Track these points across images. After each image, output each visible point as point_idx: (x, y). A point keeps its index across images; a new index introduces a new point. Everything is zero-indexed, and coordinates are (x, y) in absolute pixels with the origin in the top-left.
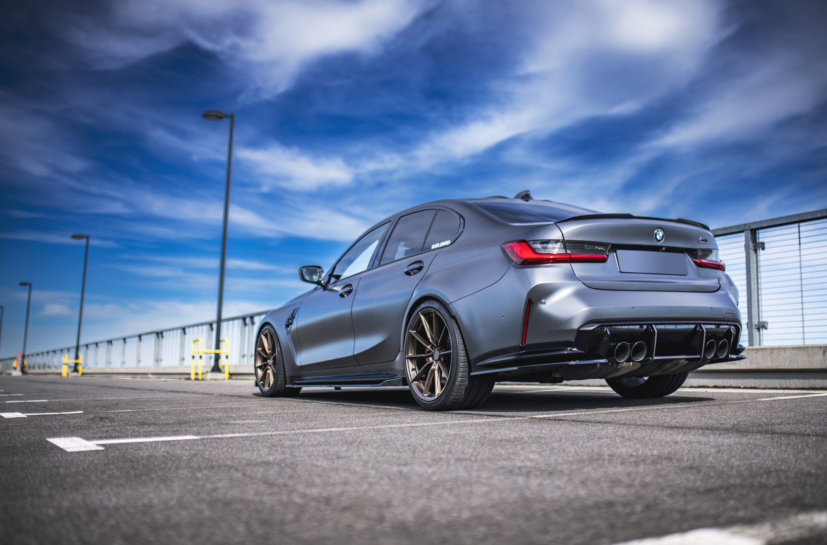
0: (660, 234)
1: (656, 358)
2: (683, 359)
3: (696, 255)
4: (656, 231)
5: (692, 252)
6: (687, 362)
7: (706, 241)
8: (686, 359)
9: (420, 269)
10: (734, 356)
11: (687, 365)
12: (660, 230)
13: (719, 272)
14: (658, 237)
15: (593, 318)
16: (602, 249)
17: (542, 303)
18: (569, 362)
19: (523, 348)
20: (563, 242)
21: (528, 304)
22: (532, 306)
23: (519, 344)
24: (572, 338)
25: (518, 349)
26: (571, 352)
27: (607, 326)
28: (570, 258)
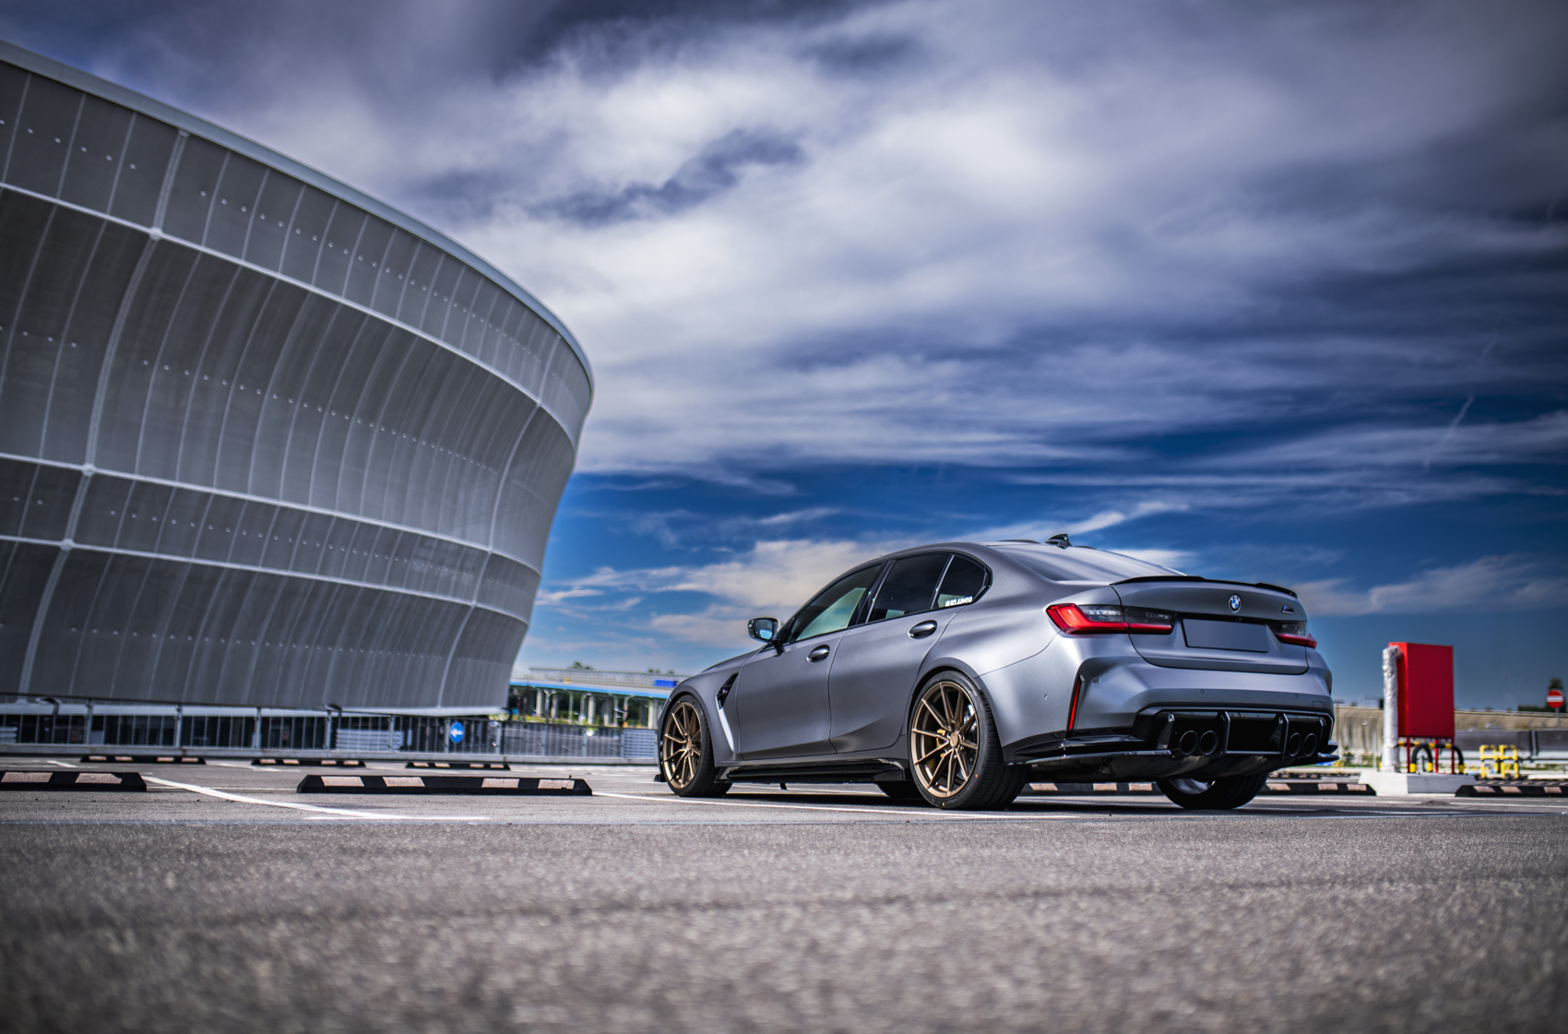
0: (1236, 602)
1: (1228, 752)
2: (1260, 755)
3: (1281, 627)
4: (1231, 599)
5: (1276, 626)
6: (1265, 759)
7: (1292, 610)
8: (1265, 756)
9: (932, 631)
10: (1323, 755)
11: (1265, 763)
12: (1236, 597)
13: (1309, 650)
14: (1234, 606)
15: (1154, 701)
16: (1166, 617)
17: (1096, 681)
18: (1126, 753)
19: (1070, 734)
20: (1120, 607)
21: (1078, 681)
22: (1083, 685)
23: (1065, 729)
24: (1130, 724)
25: (1065, 735)
26: (1127, 740)
27: (1171, 711)
28: (1129, 628)
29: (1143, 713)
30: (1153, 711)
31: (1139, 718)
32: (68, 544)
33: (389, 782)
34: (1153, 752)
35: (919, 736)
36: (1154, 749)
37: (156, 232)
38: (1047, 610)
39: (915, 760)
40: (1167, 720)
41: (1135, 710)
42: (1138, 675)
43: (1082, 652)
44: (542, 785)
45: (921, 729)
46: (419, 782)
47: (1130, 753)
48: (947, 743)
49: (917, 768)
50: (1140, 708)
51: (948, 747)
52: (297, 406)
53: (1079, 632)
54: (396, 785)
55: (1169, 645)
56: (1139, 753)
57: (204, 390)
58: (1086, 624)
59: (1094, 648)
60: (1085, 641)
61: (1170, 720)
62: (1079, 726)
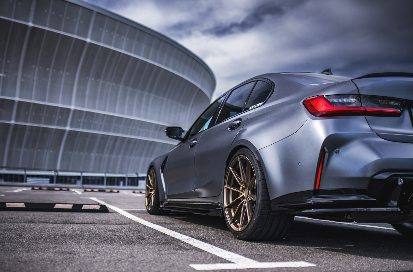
9: (239, 125)
15: (385, 168)
16: (396, 104)
17: (337, 152)
18: (362, 209)
19: (316, 193)
20: (359, 96)
21: (323, 152)
22: (327, 155)
23: (312, 188)
24: (365, 186)
25: (312, 193)
26: (363, 199)
27: (401, 176)
28: (365, 111)
29: (376, 177)
30: (384, 176)
31: (372, 181)
32: (68, 128)
33: (8, 205)
34: (385, 209)
35: (228, 190)
36: (386, 206)
37: (88, 40)
38: (303, 102)
39: (226, 205)
40: (397, 183)
41: (369, 175)
42: (372, 147)
43: (327, 129)
44: (84, 207)
45: (230, 186)
46: (23, 205)
47: (365, 209)
48: (243, 195)
49: (226, 211)
50: (374, 173)
51: (243, 197)
52: (129, 89)
53: (325, 115)
54: (11, 207)
55: (399, 125)
56: (372, 209)
57: (103, 85)
58: (331, 109)
59: (337, 126)
60: (330, 121)
61: (400, 183)
62: (324, 187)
